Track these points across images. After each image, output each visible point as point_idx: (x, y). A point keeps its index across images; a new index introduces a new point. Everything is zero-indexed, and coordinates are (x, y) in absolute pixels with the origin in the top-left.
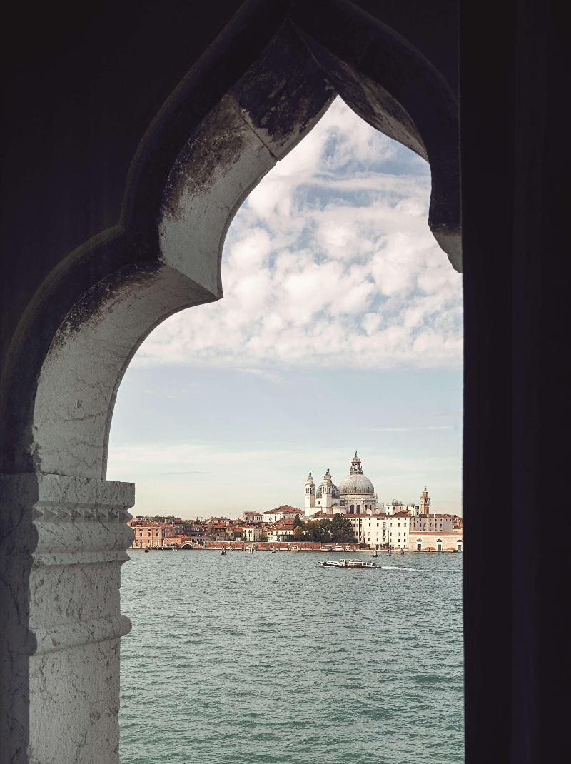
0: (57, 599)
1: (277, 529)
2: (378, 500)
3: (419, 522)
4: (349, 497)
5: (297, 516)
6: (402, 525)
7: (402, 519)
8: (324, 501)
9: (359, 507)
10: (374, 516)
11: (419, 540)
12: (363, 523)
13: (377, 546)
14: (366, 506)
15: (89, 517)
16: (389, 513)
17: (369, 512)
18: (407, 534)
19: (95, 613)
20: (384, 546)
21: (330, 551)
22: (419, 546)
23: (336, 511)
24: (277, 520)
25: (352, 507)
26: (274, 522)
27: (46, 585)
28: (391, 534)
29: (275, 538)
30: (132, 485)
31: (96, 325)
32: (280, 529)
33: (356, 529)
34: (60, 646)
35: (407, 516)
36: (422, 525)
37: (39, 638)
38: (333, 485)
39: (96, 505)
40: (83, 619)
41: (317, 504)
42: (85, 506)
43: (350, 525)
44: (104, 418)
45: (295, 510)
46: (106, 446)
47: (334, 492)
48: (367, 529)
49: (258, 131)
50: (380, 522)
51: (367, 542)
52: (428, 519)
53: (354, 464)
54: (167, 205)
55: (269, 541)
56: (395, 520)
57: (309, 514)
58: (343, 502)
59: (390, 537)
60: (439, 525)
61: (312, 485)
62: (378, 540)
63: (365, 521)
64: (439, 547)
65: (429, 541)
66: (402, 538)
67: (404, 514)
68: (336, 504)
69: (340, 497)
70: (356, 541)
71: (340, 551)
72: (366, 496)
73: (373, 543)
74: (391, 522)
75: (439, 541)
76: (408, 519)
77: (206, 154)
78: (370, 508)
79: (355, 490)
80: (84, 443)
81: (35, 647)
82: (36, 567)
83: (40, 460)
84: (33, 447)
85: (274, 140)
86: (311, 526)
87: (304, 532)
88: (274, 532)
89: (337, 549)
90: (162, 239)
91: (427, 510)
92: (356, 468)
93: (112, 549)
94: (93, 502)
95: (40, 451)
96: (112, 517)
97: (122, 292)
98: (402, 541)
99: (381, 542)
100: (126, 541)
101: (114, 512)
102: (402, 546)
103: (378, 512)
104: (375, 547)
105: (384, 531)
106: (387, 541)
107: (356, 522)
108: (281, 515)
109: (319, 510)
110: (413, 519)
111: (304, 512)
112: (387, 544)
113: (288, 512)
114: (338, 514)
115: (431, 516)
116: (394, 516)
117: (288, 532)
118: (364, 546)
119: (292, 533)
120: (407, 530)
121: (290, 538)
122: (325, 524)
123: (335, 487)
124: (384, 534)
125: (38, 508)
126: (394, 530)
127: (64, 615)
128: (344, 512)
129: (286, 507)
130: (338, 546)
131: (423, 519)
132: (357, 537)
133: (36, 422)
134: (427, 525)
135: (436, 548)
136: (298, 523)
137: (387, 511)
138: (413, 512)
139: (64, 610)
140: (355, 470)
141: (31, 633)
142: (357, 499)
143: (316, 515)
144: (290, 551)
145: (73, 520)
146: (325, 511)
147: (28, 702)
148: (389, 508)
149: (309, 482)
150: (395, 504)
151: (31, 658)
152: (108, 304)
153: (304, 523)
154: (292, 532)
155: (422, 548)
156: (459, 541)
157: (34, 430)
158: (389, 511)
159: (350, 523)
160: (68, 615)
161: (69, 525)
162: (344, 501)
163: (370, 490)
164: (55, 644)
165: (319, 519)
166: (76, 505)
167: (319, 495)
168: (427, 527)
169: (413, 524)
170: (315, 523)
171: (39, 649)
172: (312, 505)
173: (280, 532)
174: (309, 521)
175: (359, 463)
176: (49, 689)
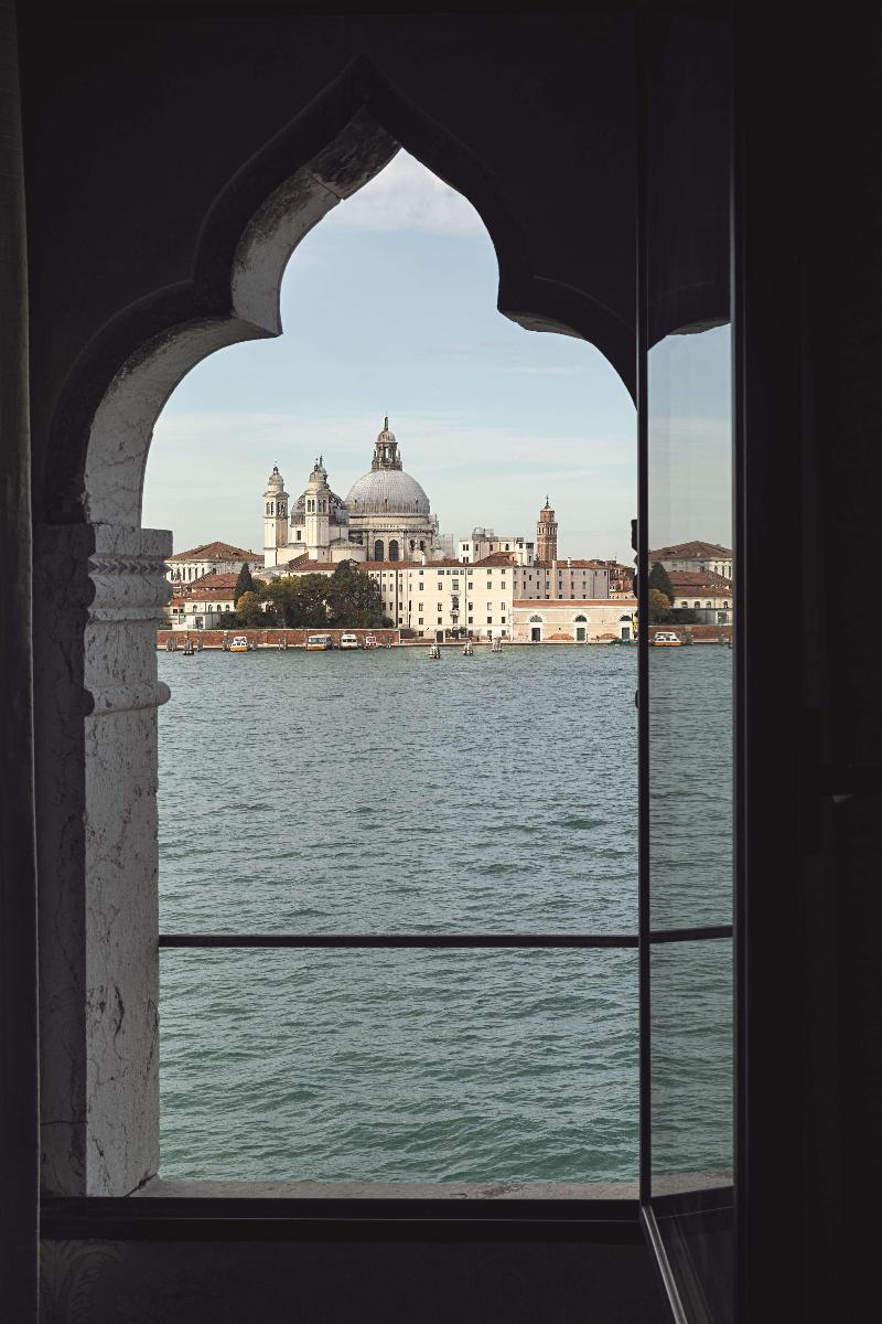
0: (105, 657)
1: (194, 598)
2: (441, 530)
3: (536, 578)
4: (372, 522)
5: (246, 567)
6: (496, 585)
7: (496, 571)
8: (312, 531)
9: (394, 545)
10: (431, 564)
11: (536, 619)
12: (405, 581)
13: (440, 634)
14: (412, 543)
15: (133, 569)
16: (467, 559)
17: (419, 556)
18: (509, 605)
19: (137, 677)
20: (455, 633)
21: (329, 648)
22: (536, 632)
23: (339, 556)
24: (193, 579)
25: (379, 544)
26: (187, 581)
27: (97, 641)
28: (471, 608)
29: (191, 620)
30: (170, 532)
31: (148, 366)
32: (202, 599)
33: (389, 597)
34: (112, 708)
35: (507, 564)
36: (542, 585)
37: (95, 697)
38: (332, 496)
39: (140, 556)
40: (127, 681)
41: (293, 538)
42: (131, 557)
43: (373, 588)
44: (141, 458)
45: (238, 554)
46: (141, 489)
47: (334, 510)
48: (416, 596)
49: (327, 184)
50: (447, 580)
51: (414, 624)
52: (553, 571)
53: (381, 447)
54: (238, 260)
55: (176, 628)
56: (480, 575)
57: (274, 563)
58: (357, 536)
59: (470, 614)
60: (578, 584)
61: (282, 497)
62: (440, 621)
63: (411, 577)
64: (581, 632)
65: (558, 621)
66: (497, 616)
67: (499, 560)
68: (339, 540)
69: (351, 521)
70: (388, 623)
71: (350, 648)
72: (410, 521)
73: (430, 629)
74: (470, 579)
75: (581, 619)
76: (509, 571)
77: (276, 210)
78: (422, 547)
79: (386, 506)
80: (123, 488)
81: (92, 706)
82: (91, 623)
83: (89, 509)
84: (83, 496)
85: (342, 187)
86: (279, 591)
87: (263, 606)
88: (188, 607)
89: (345, 644)
90: (234, 294)
91: (551, 550)
92: (387, 456)
93: (152, 606)
94: (137, 553)
95: (90, 500)
96: (153, 569)
97: (181, 336)
98: (497, 620)
99: (448, 624)
100: (165, 596)
101: (153, 563)
102: (496, 633)
103: (439, 556)
104: (434, 636)
105: (455, 600)
106: (462, 622)
107: (387, 578)
108: (204, 567)
109: (301, 552)
110: (520, 571)
111: (262, 559)
112: (463, 631)
113: (222, 559)
114: (344, 564)
115: (562, 565)
116: (479, 564)
117: (223, 605)
118: (408, 634)
119: (232, 609)
120: (508, 596)
121: (228, 621)
122: (315, 586)
123: (338, 500)
124: (456, 607)
125: (93, 559)
126: (478, 596)
127: (111, 676)
128: (359, 556)
129: (217, 546)
130: (348, 638)
131: (542, 571)
132: (391, 614)
133: (87, 471)
134: (553, 585)
135: (574, 635)
136: (246, 583)
137: (460, 555)
138: (521, 555)
139: (111, 670)
140: (384, 460)
141: (87, 692)
142: (389, 527)
143: (293, 565)
144: (228, 650)
145: (120, 573)
146: (313, 555)
147: (84, 765)
148: (466, 548)
149: (272, 488)
150: (481, 537)
151: (86, 719)
152: (165, 346)
153: (262, 583)
154: (232, 604)
155: (543, 635)
156: (625, 618)
157: (85, 479)
158: (466, 554)
159: (375, 582)
160: (114, 676)
161: (116, 577)
162: (360, 532)
163: (420, 507)
164: (108, 705)
165: (299, 574)
166: (123, 557)
167: (299, 519)
168: (553, 591)
169: (520, 583)
170: (287, 583)
171: (96, 710)
172: (282, 543)
173: (202, 607)
174: (276, 580)
175: (393, 446)
176: (100, 754)
